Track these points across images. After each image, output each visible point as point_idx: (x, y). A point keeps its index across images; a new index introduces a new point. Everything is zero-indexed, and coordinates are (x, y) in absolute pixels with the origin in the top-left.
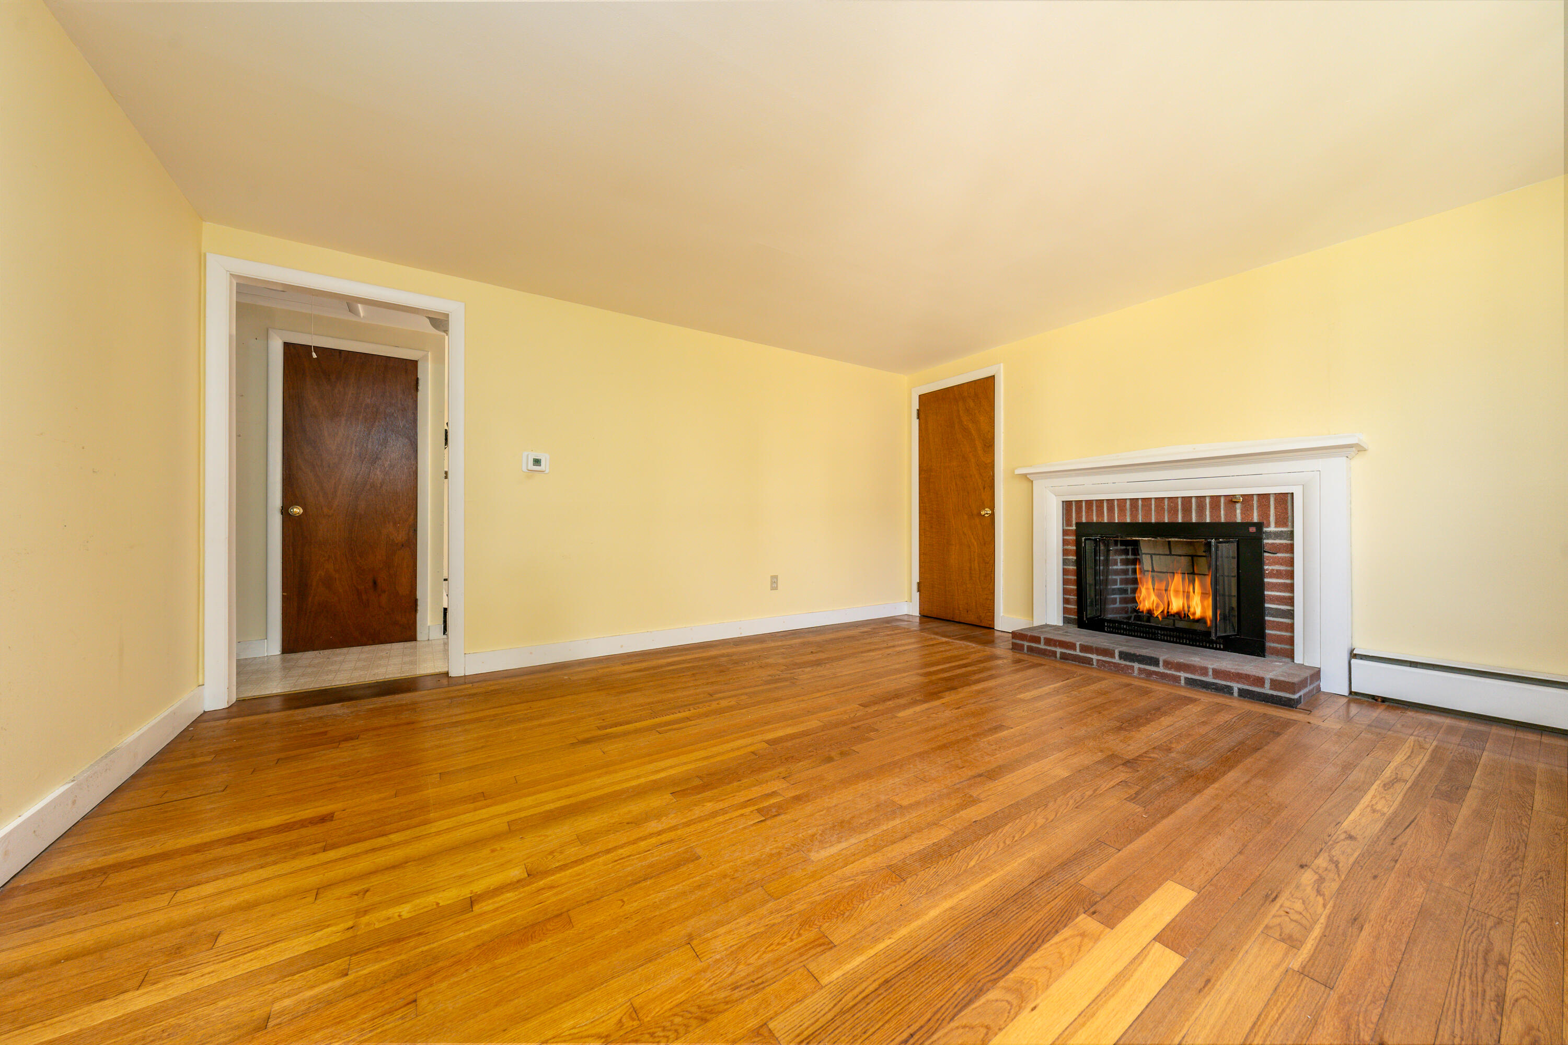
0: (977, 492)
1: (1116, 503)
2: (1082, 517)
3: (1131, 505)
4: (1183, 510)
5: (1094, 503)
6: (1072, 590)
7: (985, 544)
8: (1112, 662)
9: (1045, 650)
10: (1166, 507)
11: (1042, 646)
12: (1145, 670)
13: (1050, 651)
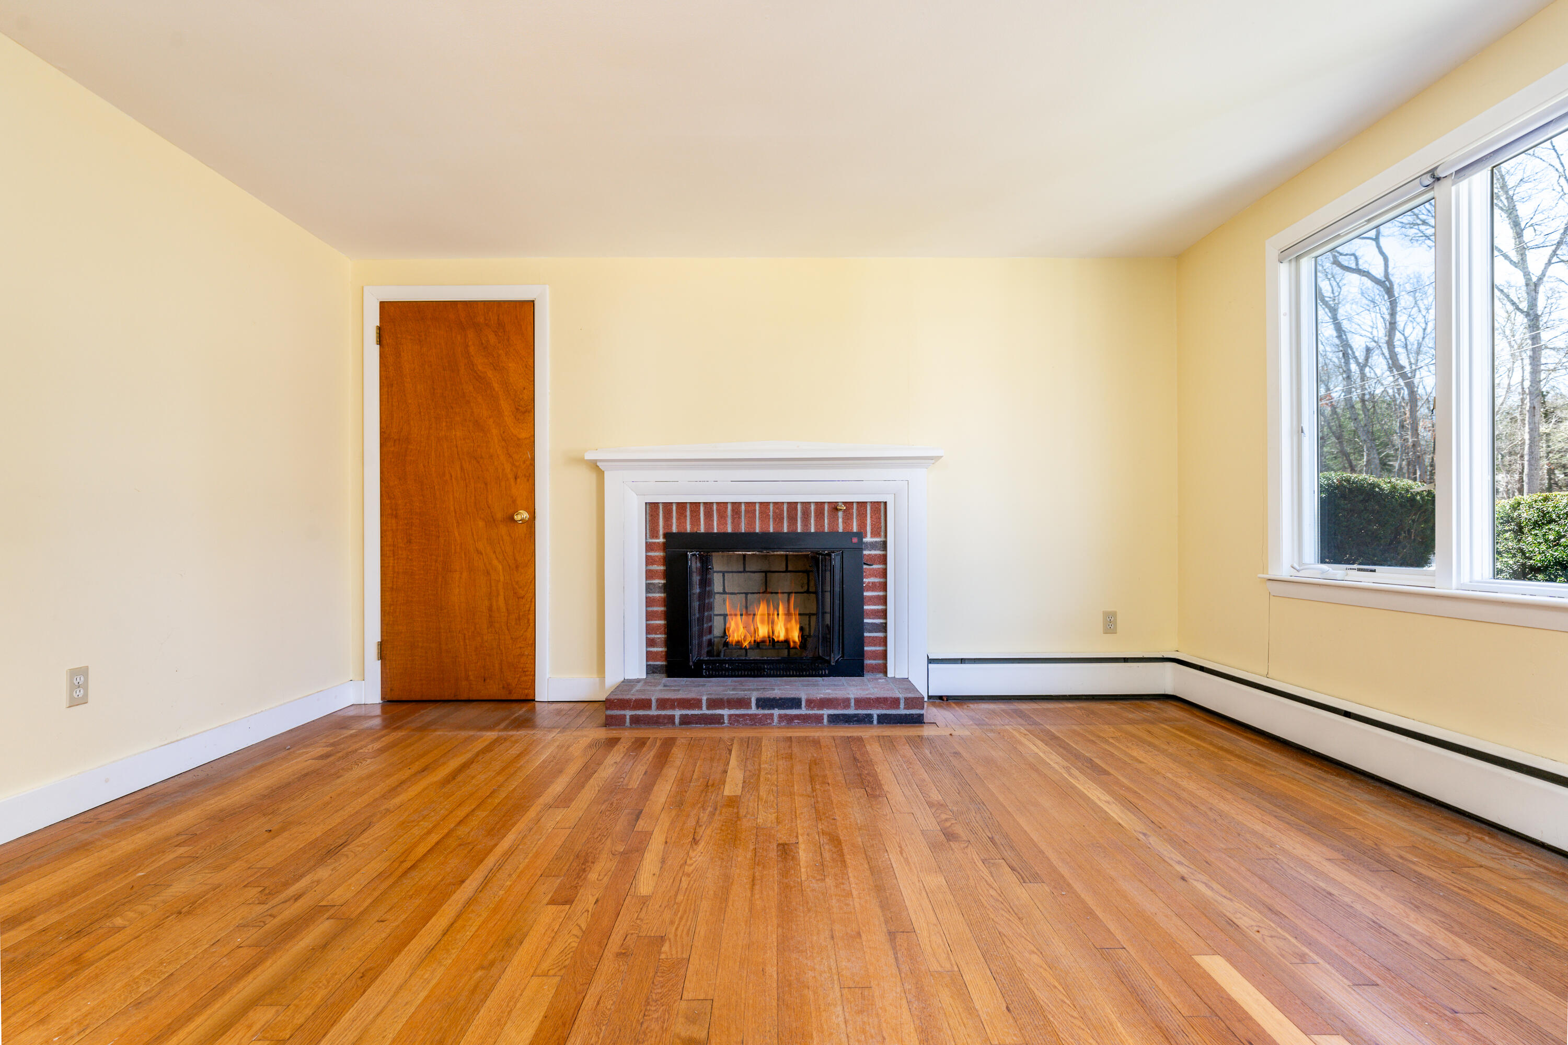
0: (503, 484)
1: (715, 507)
2: (671, 526)
3: (733, 510)
4: (789, 517)
5: (688, 506)
6: (658, 626)
7: (517, 567)
8: (748, 715)
9: (658, 716)
10: (771, 514)
11: (654, 712)
12: (786, 715)
13: (665, 717)
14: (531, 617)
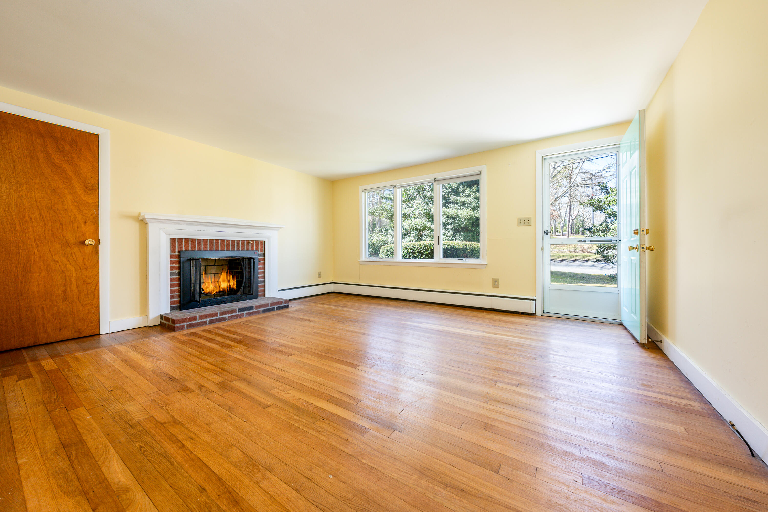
1: (202, 241)
2: (182, 248)
3: (210, 242)
4: (232, 245)
5: (190, 240)
6: (175, 290)
8: (235, 315)
9: (199, 322)
10: (225, 244)
11: (197, 321)
12: (248, 313)
13: (202, 322)
14: (96, 293)
